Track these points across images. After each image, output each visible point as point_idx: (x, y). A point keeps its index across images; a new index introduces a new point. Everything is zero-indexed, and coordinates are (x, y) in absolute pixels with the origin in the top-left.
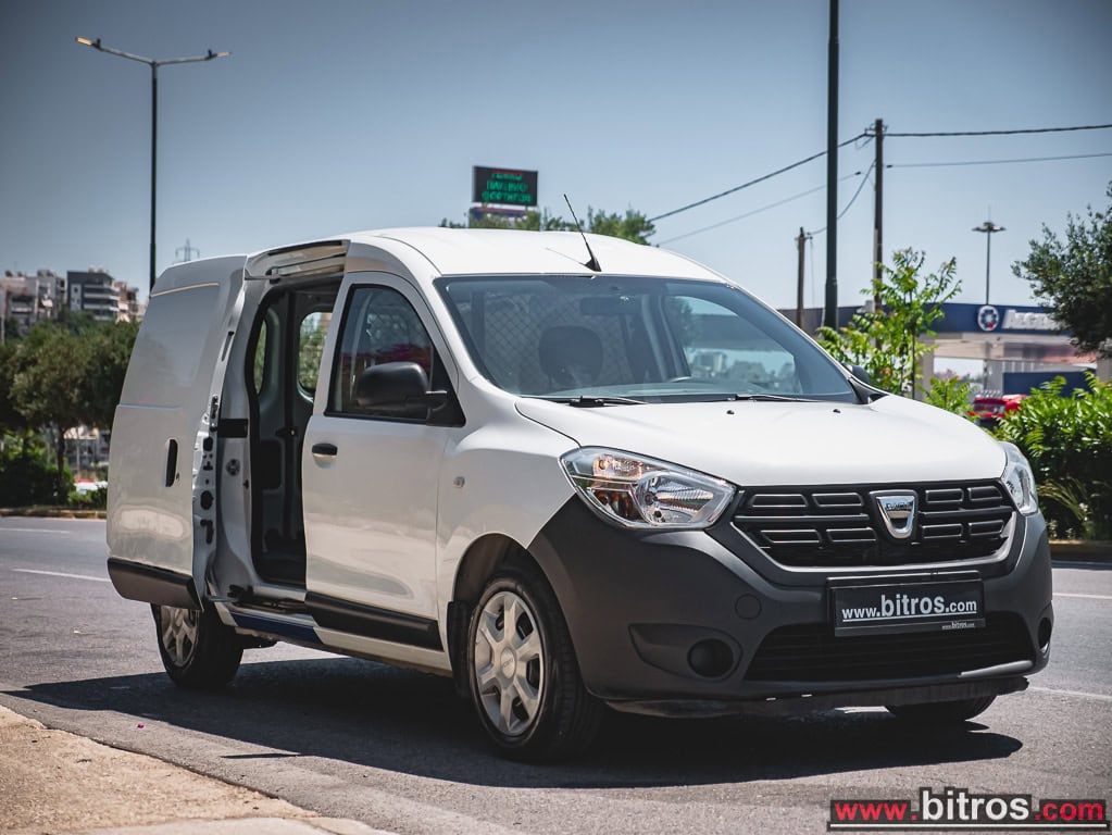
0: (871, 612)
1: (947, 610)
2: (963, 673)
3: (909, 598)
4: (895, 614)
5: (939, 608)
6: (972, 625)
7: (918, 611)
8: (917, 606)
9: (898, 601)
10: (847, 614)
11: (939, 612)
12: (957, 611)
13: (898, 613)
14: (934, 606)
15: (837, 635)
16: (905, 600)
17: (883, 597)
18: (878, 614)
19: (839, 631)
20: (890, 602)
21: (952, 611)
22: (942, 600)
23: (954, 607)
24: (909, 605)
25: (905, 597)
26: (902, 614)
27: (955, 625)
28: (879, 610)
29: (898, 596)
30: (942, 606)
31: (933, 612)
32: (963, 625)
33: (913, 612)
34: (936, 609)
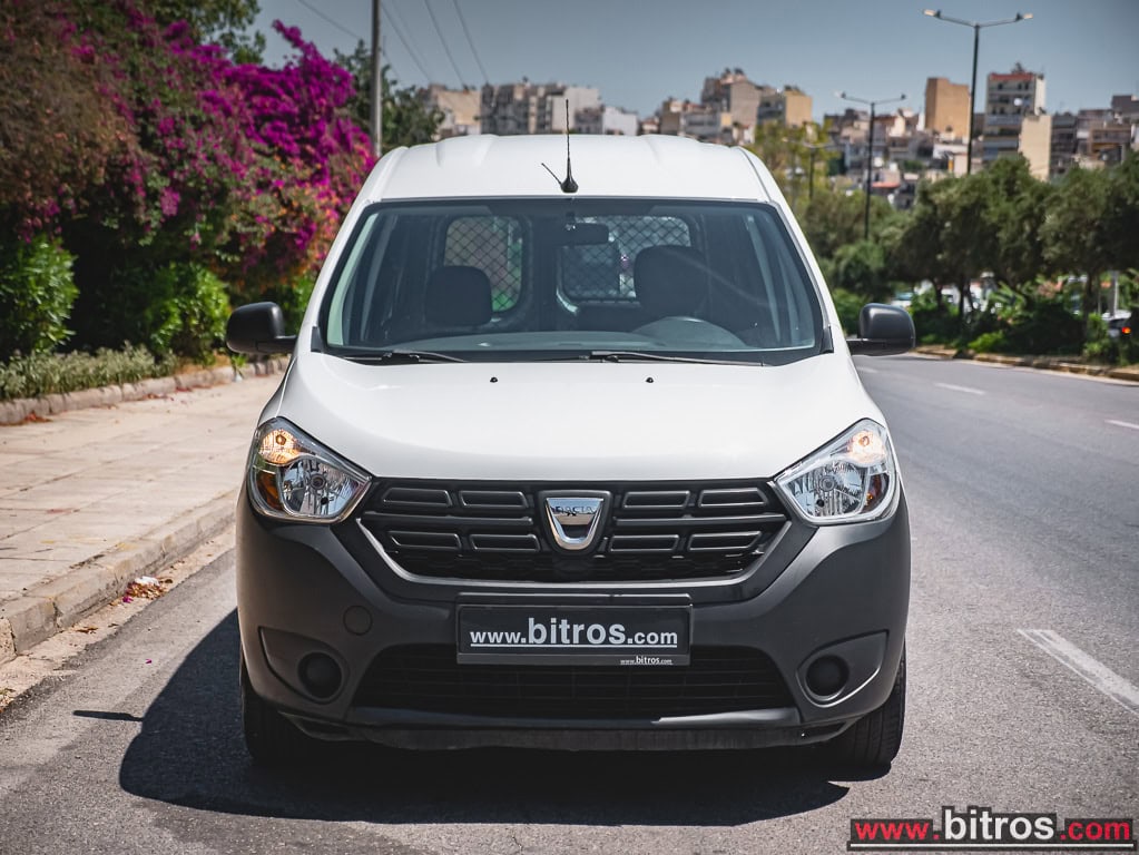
0: (513, 638)
1: (630, 641)
2: (663, 720)
3: (571, 623)
4: (548, 641)
5: (617, 638)
6: (668, 662)
7: (584, 640)
8: (583, 635)
9: (553, 628)
10: (477, 638)
11: (616, 643)
12: (646, 643)
13: (553, 640)
14: (608, 635)
15: (459, 661)
16: (564, 626)
17: (531, 620)
18: (524, 640)
19: (462, 658)
20: (540, 627)
21: (637, 641)
22: (622, 628)
23: (640, 638)
24: (570, 631)
25: (564, 622)
26: (559, 641)
27: (640, 661)
28: (525, 634)
29: (554, 620)
30: (623, 637)
31: (607, 641)
32: (655, 661)
33: (576, 639)
34: (611, 639)
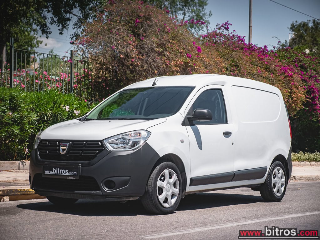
0: (51, 172)
3: (59, 169)
4: (56, 173)
6: (75, 178)
7: (61, 173)
8: (61, 171)
9: (57, 170)
10: (46, 172)
11: (67, 174)
14: (65, 172)
16: (59, 170)
17: (54, 168)
19: (43, 176)
20: (55, 170)
21: (70, 174)
24: (59, 171)
26: (58, 173)
27: (70, 178)
28: (53, 172)
29: (57, 168)
30: (68, 172)
31: (65, 174)
32: (73, 178)
33: (60, 173)
34: (66, 173)
